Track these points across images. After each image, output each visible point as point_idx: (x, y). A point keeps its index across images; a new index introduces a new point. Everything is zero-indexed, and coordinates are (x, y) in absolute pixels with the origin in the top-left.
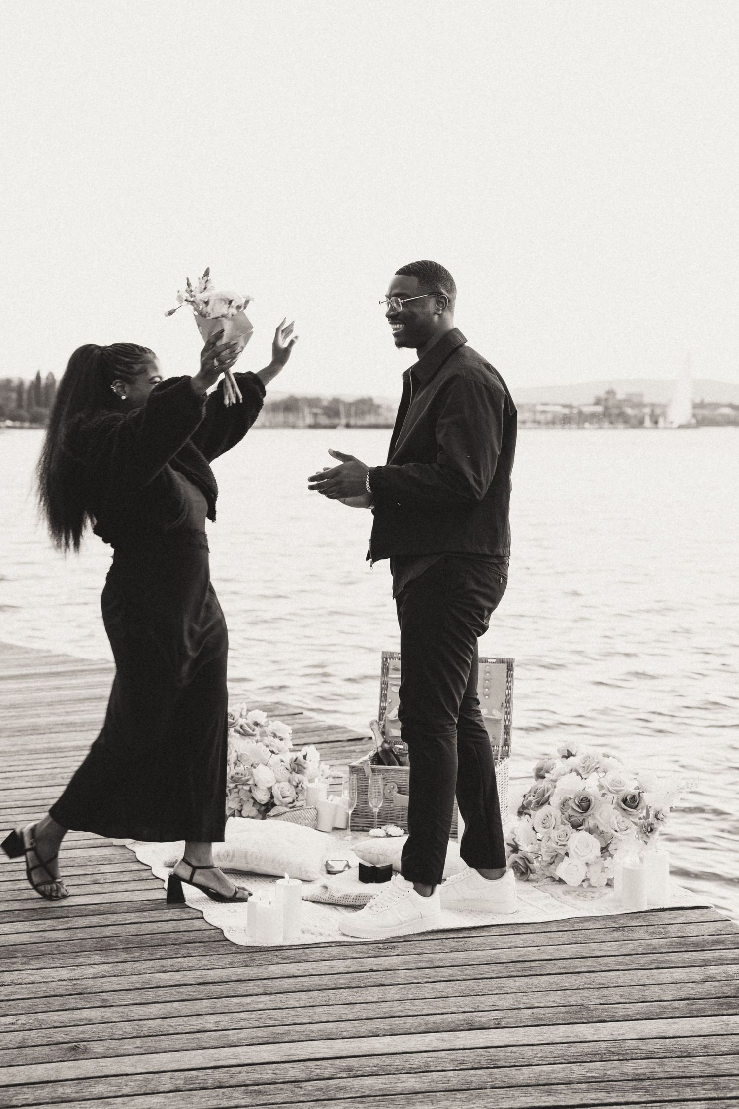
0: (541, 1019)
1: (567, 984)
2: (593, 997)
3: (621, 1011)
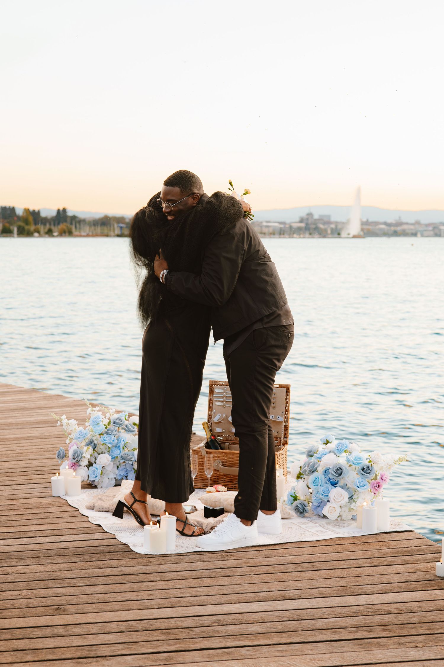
0: (325, 594)
1: (336, 575)
2: (353, 582)
3: (370, 589)
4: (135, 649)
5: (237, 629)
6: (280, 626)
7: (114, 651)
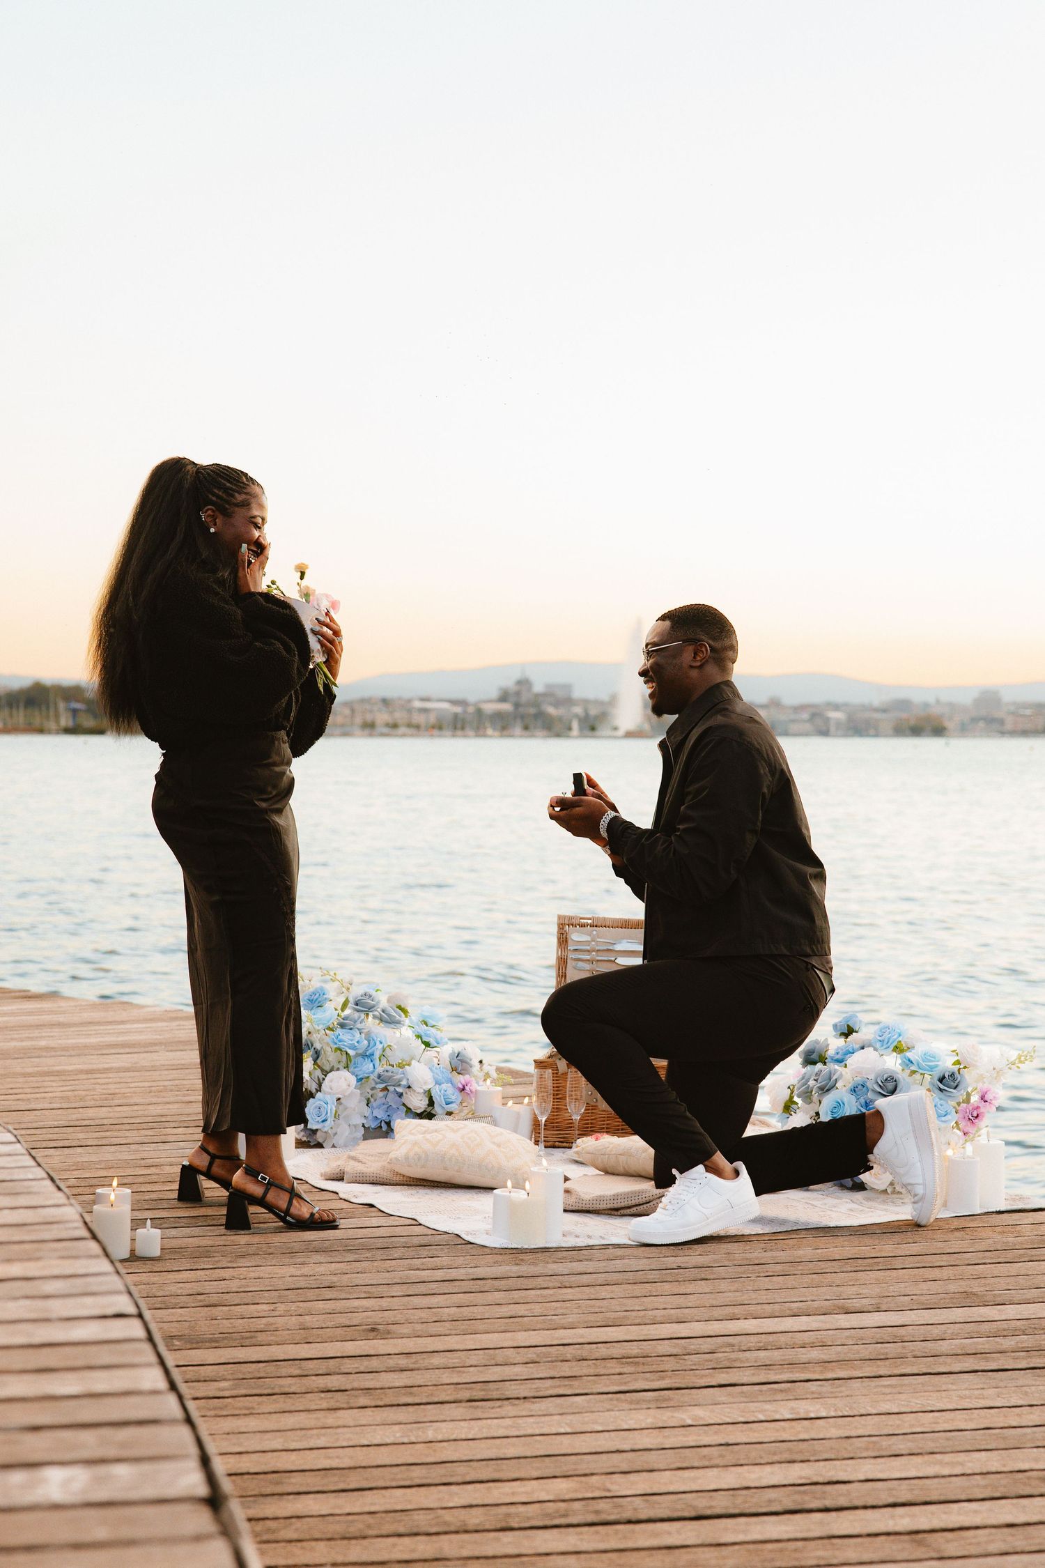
0: (927, 1304)
3: (1018, 1296)
4: (577, 1386)
5: (776, 1355)
6: (866, 1352)
7: (537, 1389)
